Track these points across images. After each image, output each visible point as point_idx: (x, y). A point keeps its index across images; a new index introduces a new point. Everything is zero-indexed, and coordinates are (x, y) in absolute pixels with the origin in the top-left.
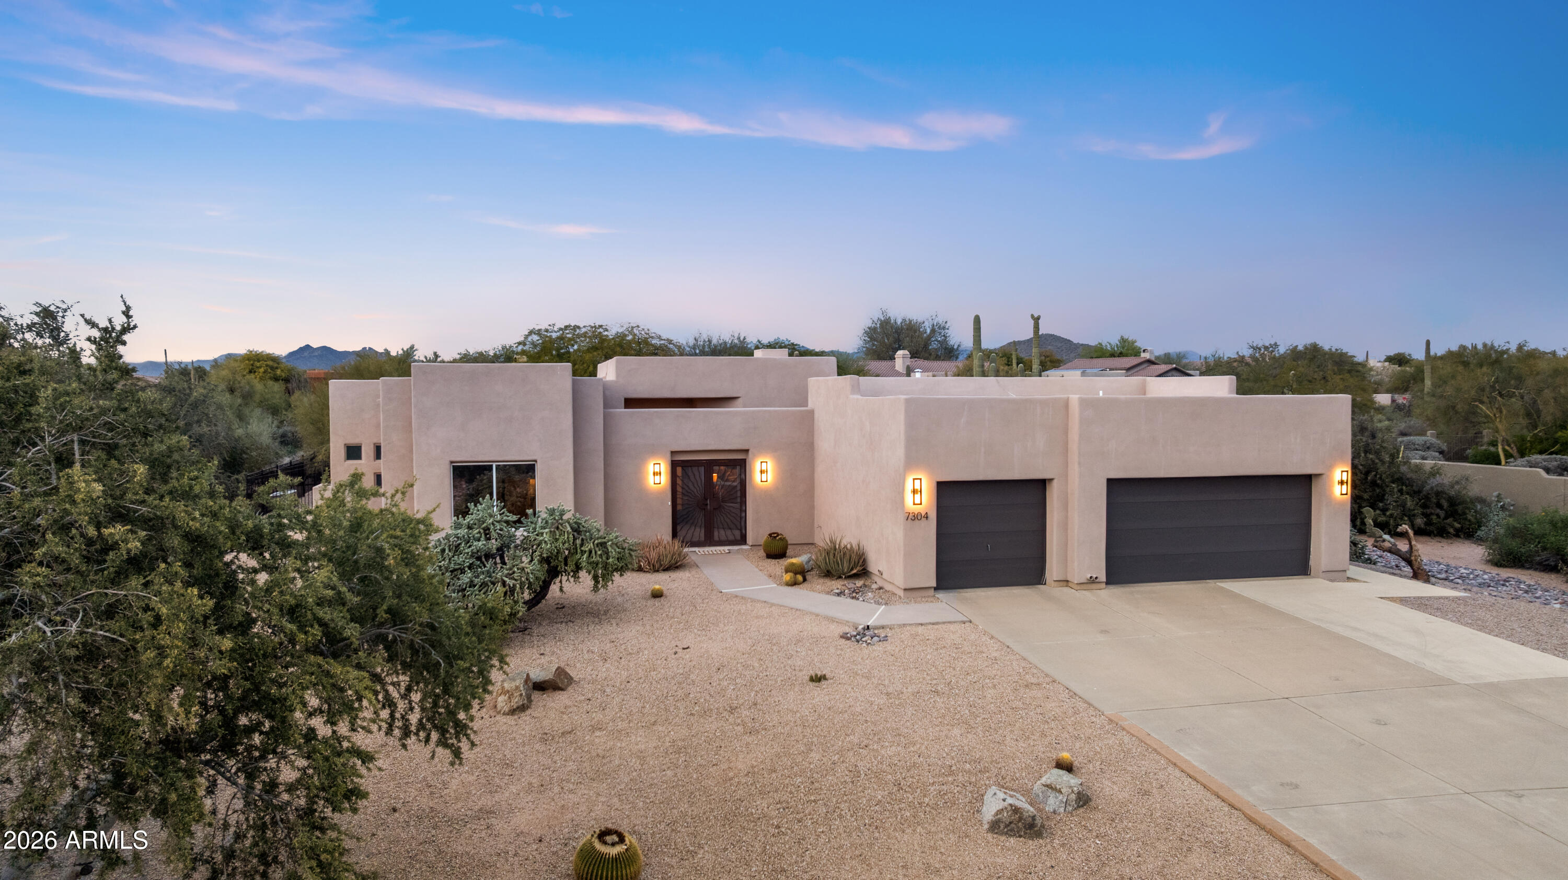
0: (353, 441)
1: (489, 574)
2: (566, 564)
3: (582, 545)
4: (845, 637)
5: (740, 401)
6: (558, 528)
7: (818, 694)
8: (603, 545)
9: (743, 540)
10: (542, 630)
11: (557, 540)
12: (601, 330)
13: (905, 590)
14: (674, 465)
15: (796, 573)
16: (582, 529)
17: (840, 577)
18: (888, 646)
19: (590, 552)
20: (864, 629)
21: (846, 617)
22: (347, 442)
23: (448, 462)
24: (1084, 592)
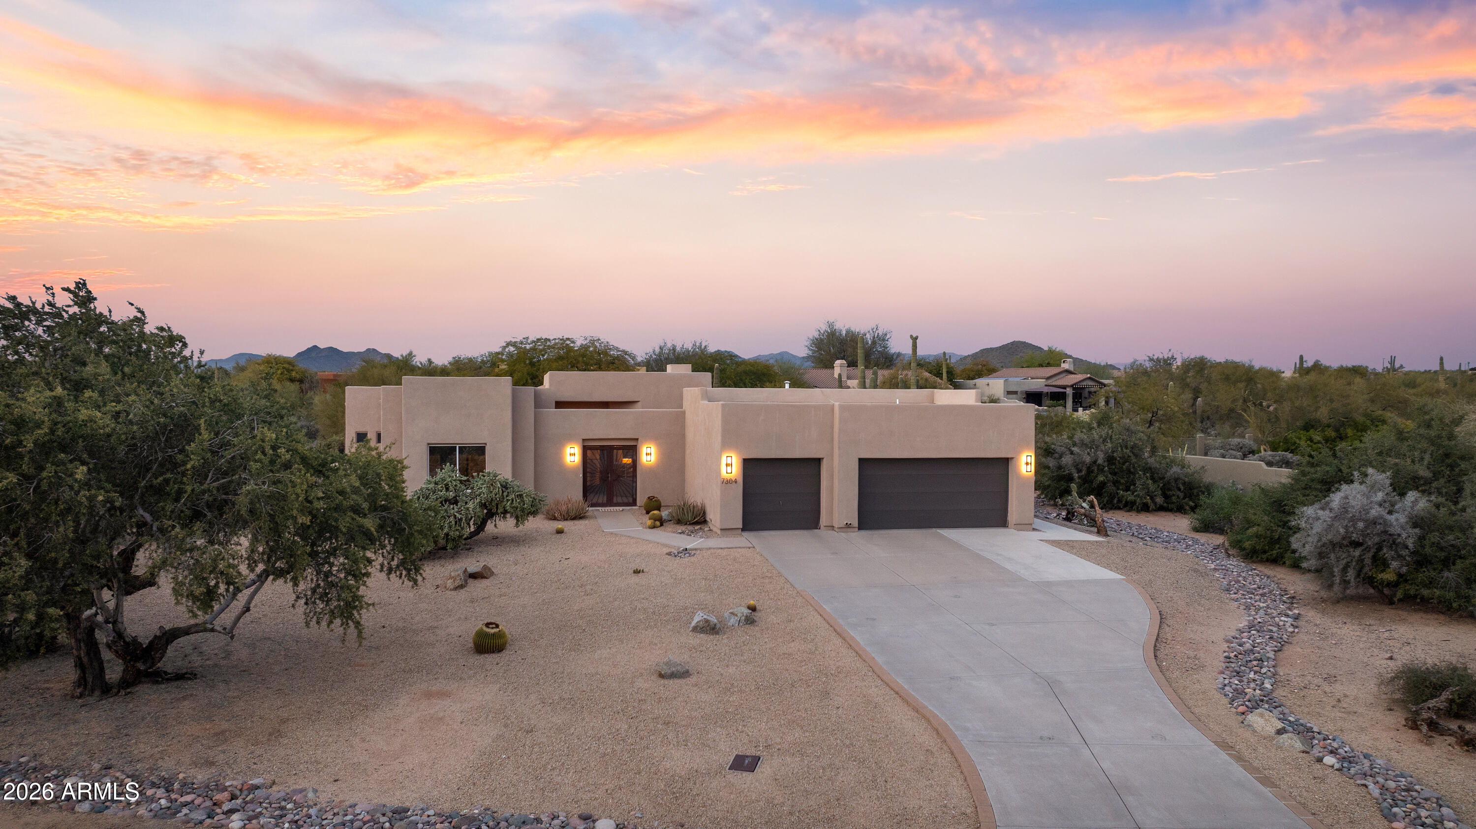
0: (362, 430)
1: (446, 511)
2: (497, 508)
3: (507, 496)
4: (669, 554)
5: (639, 404)
6: (492, 485)
7: (636, 579)
8: (521, 496)
9: (634, 503)
10: (480, 549)
11: (491, 492)
12: (568, 342)
13: (721, 529)
14: (585, 449)
15: (655, 520)
16: (508, 486)
17: (686, 524)
18: (692, 559)
19: (513, 500)
20: (683, 550)
21: (675, 544)
22: (358, 430)
23: (426, 444)
24: (843, 534)
